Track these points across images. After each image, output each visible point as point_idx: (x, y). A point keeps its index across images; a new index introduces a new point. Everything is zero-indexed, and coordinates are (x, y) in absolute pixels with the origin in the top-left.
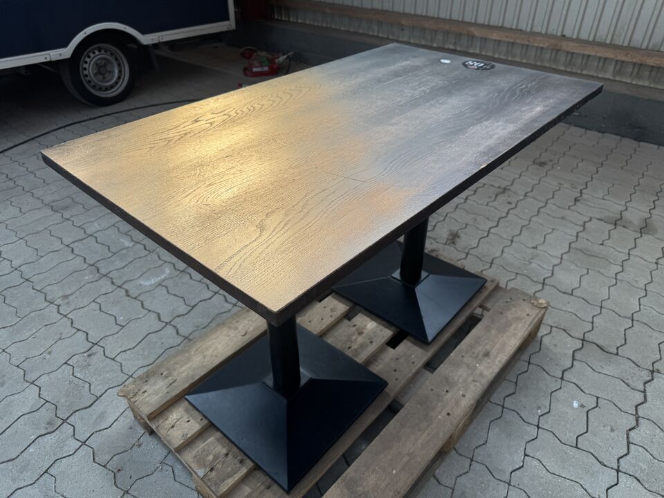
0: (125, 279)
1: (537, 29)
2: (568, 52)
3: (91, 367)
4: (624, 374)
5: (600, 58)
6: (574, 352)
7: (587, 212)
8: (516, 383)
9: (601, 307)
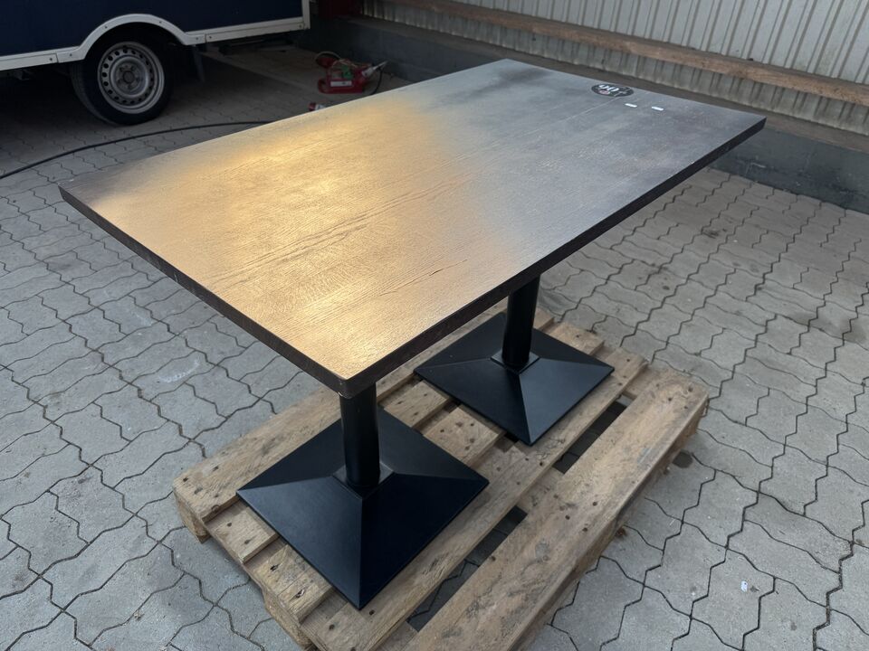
0: (137, 373)
1: (715, 48)
2: (755, 83)
3: (81, 498)
4: (813, 545)
5: (799, 92)
6: (745, 508)
7: (771, 307)
8: (663, 551)
9: (785, 445)
